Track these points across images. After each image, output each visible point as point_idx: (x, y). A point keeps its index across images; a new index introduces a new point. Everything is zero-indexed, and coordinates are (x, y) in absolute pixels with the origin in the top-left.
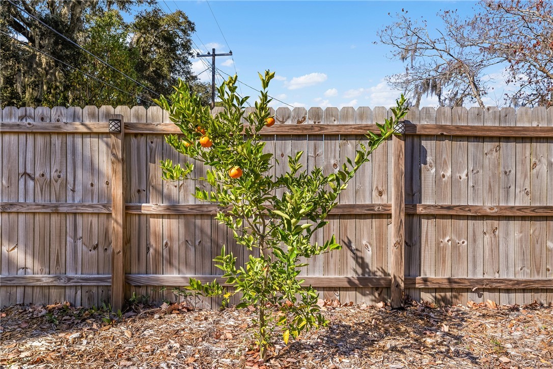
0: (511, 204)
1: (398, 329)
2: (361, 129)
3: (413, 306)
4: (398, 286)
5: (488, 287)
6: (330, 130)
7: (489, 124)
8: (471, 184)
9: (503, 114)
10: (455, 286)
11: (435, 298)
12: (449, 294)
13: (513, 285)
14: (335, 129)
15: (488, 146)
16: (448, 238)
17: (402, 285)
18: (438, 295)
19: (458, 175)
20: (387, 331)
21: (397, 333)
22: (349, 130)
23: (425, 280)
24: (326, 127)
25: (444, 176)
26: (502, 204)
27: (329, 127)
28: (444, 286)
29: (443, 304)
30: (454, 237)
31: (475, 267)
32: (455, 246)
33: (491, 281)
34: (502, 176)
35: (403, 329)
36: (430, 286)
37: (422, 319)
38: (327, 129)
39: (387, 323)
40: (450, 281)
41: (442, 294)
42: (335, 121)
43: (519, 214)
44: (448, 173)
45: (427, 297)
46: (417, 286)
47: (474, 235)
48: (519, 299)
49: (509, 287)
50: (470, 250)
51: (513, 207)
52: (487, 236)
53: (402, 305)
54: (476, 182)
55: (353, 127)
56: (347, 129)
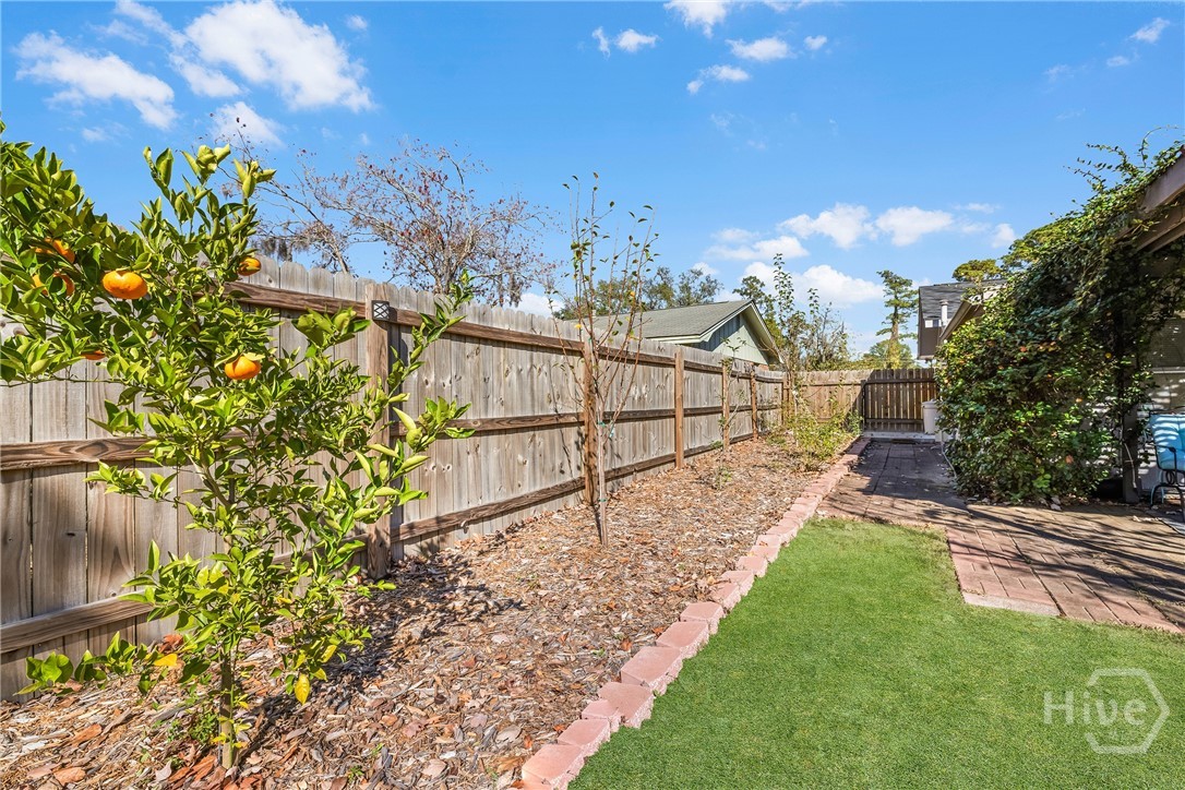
0: (490, 417)
1: (407, 606)
2: (320, 303)
3: (400, 567)
4: (382, 544)
5: (475, 517)
6: (264, 297)
7: (469, 320)
8: (454, 393)
9: (482, 312)
10: (444, 525)
11: (421, 548)
12: (435, 539)
13: (496, 509)
14: (274, 296)
15: (470, 347)
16: (433, 465)
17: (388, 541)
18: (423, 543)
19: (441, 381)
20: (392, 615)
21: (408, 612)
22: (299, 302)
23: (411, 527)
24: (256, 290)
25: (427, 382)
26: (483, 417)
27: (263, 291)
28: (432, 529)
29: (430, 554)
30: (439, 462)
31: (460, 496)
32: (441, 474)
33: (477, 510)
34: (482, 382)
35: (413, 603)
36: (417, 533)
37: (424, 581)
38: (258, 294)
39: (384, 603)
40: (439, 520)
41: (429, 540)
42: (270, 281)
43: (498, 427)
44: (432, 380)
45: (412, 550)
46: (402, 537)
47: (459, 457)
48: (500, 524)
49: (492, 512)
50: (456, 476)
51: (493, 420)
52: (470, 456)
53: (388, 571)
54: (459, 391)
55: (306, 298)
56: (296, 300)
